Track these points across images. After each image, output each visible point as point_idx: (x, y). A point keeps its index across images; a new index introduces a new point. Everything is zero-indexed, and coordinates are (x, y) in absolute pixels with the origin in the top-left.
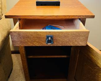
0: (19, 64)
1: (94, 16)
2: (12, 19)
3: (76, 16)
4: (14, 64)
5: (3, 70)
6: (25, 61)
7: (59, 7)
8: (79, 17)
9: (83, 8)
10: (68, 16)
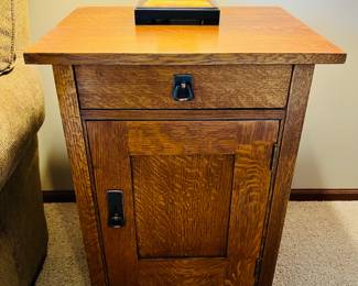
0: (70, 238)
1: (345, 55)
2: (51, 66)
3: (281, 55)
4: (50, 237)
5: (11, 258)
6: (92, 221)
7: (218, 30)
8: (288, 58)
9: (303, 30)
10: (250, 55)
